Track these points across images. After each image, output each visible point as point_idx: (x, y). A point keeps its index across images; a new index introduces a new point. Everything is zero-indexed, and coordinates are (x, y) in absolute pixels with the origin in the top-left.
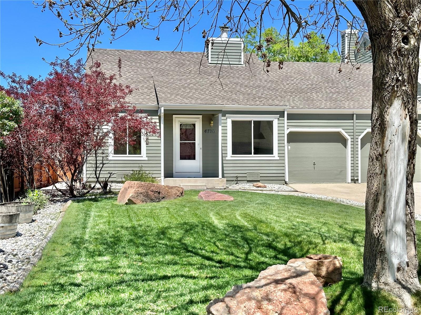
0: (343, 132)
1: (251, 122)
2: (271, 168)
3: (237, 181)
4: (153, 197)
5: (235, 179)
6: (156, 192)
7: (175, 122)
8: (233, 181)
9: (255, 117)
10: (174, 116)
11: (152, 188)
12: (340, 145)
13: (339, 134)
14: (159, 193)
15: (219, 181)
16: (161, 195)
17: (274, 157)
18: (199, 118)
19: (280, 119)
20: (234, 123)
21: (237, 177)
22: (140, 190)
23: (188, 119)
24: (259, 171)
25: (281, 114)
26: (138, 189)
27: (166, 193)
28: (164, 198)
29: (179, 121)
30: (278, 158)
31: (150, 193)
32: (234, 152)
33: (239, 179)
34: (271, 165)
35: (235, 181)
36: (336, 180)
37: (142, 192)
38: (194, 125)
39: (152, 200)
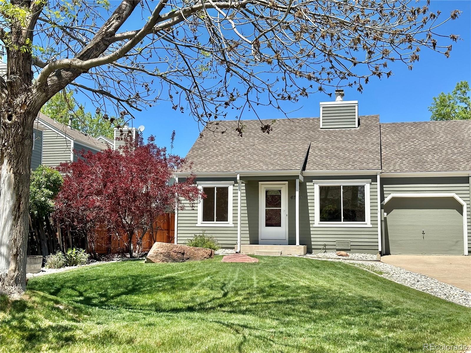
0: (457, 197)
1: (339, 187)
2: (363, 236)
3: (326, 249)
4: (176, 257)
5: (322, 247)
6: (180, 253)
7: (261, 189)
8: (320, 249)
9: (345, 182)
10: (260, 183)
11: (174, 249)
12: (455, 212)
13: (452, 199)
14: (183, 254)
15: (296, 248)
16: (185, 256)
17: (366, 224)
18: (285, 184)
19: (373, 183)
20: (322, 189)
21: (325, 245)
22: (160, 250)
23: (273, 186)
24: (349, 239)
25: (373, 178)
26: (158, 250)
27: (192, 254)
28: (188, 259)
29: (265, 188)
30: (371, 226)
31: (172, 253)
32: (322, 219)
33: (327, 247)
34: (363, 233)
35: (323, 249)
36: (451, 252)
37: (162, 252)
38: (280, 191)
39: (174, 260)
